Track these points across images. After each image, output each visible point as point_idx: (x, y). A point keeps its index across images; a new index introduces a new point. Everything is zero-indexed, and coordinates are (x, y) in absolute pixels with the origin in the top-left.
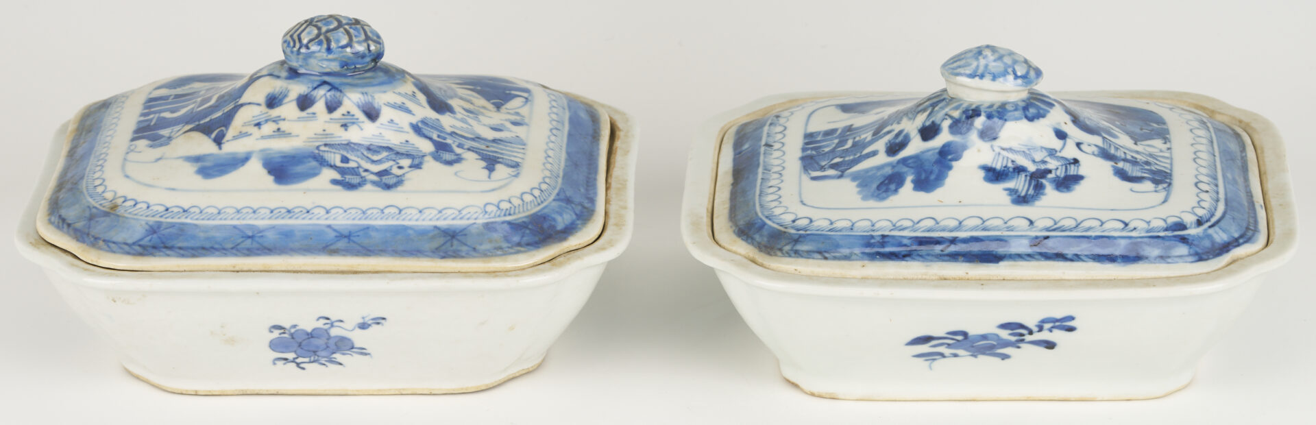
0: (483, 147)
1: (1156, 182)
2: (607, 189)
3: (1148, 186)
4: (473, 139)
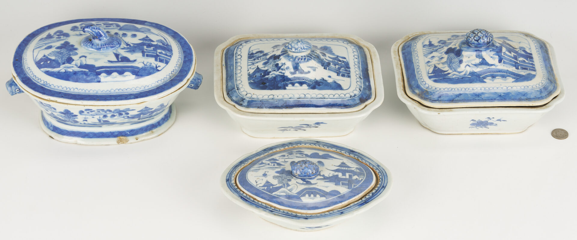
0: (434, 49)
1: (252, 54)
2: (401, 65)
3: (254, 52)
4: (437, 49)
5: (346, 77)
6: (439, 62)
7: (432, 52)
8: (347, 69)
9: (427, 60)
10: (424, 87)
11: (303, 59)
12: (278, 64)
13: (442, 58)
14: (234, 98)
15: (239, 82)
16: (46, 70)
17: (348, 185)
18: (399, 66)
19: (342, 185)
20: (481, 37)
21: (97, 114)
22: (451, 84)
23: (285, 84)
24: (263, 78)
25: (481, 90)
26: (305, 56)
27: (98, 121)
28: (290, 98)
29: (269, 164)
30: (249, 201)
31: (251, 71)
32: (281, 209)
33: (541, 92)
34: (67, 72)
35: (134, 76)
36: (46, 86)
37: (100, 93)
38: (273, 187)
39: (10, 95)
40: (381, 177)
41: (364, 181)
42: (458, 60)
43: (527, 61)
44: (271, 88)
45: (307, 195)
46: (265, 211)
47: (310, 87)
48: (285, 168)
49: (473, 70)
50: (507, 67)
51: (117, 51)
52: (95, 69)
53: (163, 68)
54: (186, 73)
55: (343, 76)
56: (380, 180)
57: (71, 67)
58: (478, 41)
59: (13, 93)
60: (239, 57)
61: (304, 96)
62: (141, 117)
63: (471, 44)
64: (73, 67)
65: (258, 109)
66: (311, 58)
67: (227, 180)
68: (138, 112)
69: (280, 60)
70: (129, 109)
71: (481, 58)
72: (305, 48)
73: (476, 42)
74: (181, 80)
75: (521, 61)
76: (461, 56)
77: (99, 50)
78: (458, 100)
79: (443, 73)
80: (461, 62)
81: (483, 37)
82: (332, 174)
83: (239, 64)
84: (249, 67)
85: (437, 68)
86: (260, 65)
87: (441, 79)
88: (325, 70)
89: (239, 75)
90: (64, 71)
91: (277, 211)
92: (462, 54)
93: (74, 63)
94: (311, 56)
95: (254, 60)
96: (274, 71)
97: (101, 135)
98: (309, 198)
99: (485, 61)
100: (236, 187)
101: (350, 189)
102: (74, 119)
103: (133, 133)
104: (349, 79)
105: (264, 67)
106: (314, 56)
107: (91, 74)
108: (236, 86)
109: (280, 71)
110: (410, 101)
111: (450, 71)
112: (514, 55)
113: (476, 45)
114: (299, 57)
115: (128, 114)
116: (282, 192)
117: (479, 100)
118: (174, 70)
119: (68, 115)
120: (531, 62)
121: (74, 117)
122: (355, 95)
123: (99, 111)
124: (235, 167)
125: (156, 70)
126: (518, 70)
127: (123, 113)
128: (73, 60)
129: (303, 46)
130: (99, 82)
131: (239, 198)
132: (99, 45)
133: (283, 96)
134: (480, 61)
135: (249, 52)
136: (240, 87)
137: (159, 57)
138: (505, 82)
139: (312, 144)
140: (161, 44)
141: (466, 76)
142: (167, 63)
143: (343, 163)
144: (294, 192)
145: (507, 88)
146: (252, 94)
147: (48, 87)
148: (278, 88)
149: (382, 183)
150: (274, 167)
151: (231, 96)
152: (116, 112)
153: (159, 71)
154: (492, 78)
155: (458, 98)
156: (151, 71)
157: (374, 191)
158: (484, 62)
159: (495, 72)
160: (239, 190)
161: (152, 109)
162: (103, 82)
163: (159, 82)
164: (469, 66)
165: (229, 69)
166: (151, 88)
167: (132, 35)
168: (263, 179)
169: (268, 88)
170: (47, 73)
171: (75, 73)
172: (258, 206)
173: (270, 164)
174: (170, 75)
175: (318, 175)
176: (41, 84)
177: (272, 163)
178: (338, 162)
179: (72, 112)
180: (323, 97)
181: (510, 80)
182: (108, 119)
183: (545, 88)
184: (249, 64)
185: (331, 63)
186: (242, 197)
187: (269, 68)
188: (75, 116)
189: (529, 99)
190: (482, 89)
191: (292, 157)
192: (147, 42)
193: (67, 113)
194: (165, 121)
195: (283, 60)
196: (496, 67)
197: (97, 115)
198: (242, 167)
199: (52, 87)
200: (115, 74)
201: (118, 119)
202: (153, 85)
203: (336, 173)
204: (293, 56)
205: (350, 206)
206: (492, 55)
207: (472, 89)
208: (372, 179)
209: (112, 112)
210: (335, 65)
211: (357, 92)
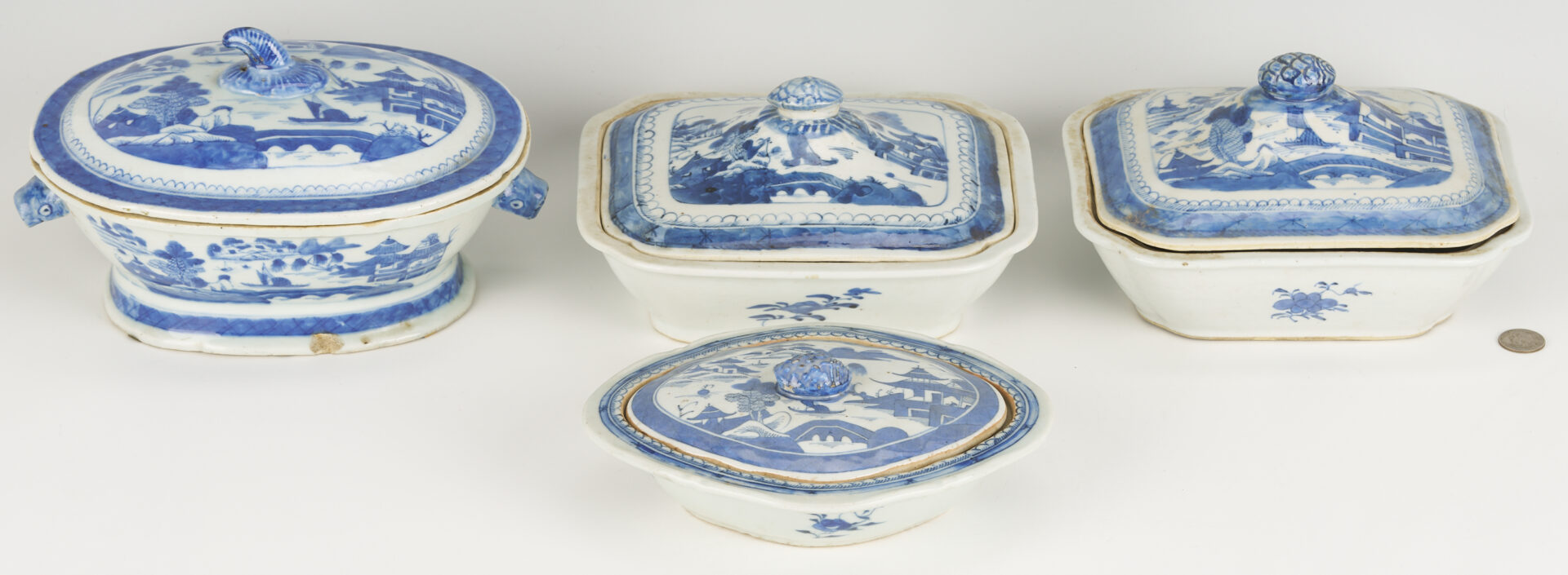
0: (1177, 115)
1: (684, 127)
2: (1087, 159)
3: (689, 123)
4: (1187, 115)
5: (936, 178)
6: (1188, 143)
7: (1171, 123)
8: (938, 162)
9: (1156, 139)
10: (1146, 200)
11: (819, 127)
12: (750, 142)
13: (1198, 132)
14: (630, 226)
15: (643, 189)
16: (121, 141)
17: (930, 418)
18: (1083, 161)
19: (913, 416)
20: (1302, 71)
21: (257, 255)
22: (1220, 190)
23: (768, 190)
24: (709, 178)
25: (1300, 205)
26: (823, 121)
27: (258, 281)
28: (781, 224)
29: (716, 370)
30: (658, 454)
31: (679, 165)
32: (745, 472)
33: (1464, 211)
34: (179, 144)
35: (359, 155)
36: (119, 181)
37: (264, 195)
38: (724, 420)
39: (23, 225)
40: (1020, 405)
41: (972, 411)
42: (1238, 134)
43: (1428, 143)
44: (731, 199)
45: (816, 438)
46: (702, 475)
47: (837, 197)
48: (760, 379)
49: (1279, 159)
50: (1372, 151)
51: (314, 96)
52: (253, 136)
53: (438, 140)
54: (499, 157)
55: (928, 175)
56: (1019, 411)
57: (189, 132)
58: (1291, 81)
59: (32, 218)
60: (649, 134)
61: (819, 218)
62: (377, 273)
63: (1275, 91)
64: (194, 131)
65: (695, 250)
66: (842, 127)
67: (602, 409)
68: (367, 252)
69: (757, 131)
70: (341, 243)
71: (1302, 128)
72: (825, 96)
73: (1288, 85)
74: (486, 172)
75: (1413, 141)
76: (1247, 124)
77: (267, 93)
78: (1236, 231)
79: (1198, 167)
80: (1248, 137)
81: (1306, 70)
82: (885, 391)
83: (647, 150)
84: (674, 155)
85: (1183, 156)
86: (704, 150)
87: (1192, 180)
88: (877, 158)
89: (645, 174)
90: (171, 141)
91: (733, 474)
92: (1249, 117)
93: (197, 122)
94: (840, 123)
95: (689, 139)
96: (741, 158)
97: (267, 327)
98: (820, 444)
99: (1314, 133)
100: (625, 423)
101: (935, 426)
102: (196, 272)
103: (356, 324)
104: (942, 184)
105: (714, 153)
106: (849, 123)
107: (242, 147)
108: (635, 197)
109: (756, 158)
110: (1107, 236)
111: (1217, 161)
112: (1392, 126)
113: (1287, 93)
114: (808, 123)
115: (339, 258)
116: (748, 431)
117: (1295, 233)
118: (467, 148)
119: (179, 259)
120: (1439, 146)
121: (195, 267)
122: (958, 220)
123: (262, 247)
124: (627, 380)
125: (419, 143)
126: (1404, 161)
127: (328, 255)
128: (196, 116)
129: (819, 91)
130: (264, 167)
131: (633, 448)
132: (265, 81)
133: (762, 219)
134: (1299, 135)
135: (676, 122)
136: (645, 200)
137: (426, 115)
138: (1366, 186)
139: (836, 334)
140: (435, 88)
141: (1262, 172)
142: (449, 129)
143: (918, 368)
144: (782, 430)
145: (1372, 202)
146: (679, 214)
147: (126, 182)
148: (749, 199)
149: (1023, 418)
150: (728, 375)
151: (621, 221)
152: (307, 250)
153: (426, 146)
154: (1331, 177)
155: (1236, 225)
156: (405, 145)
157: (999, 436)
158: (1309, 137)
159: (1339, 163)
160: (633, 429)
161: (406, 247)
162: (274, 168)
163: (427, 173)
164: (1270, 148)
165: (619, 163)
166: (404, 187)
167: (357, 65)
168: (697, 402)
169: (721, 200)
170: (125, 148)
171: (200, 145)
172: (683, 463)
173: (720, 369)
174: (457, 159)
175: (849, 392)
176: (107, 176)
177: (724, 367)
178: (907, 367)
179: (188, 249)
180: (870, 222)
181: (1381, 182)
182: (286, 273)
183: (1477, 205)
184: (673, 148)
185: (897, 147)
186: (639, 446)
187: (727, 153)
188: (196, 264)
189: (1430, 230)
190: (1303, 203)
191: (780, 356)
192: (396, 80)
193: (175, 252)
194: (442, 301)
195: (764, 131)
196: (1342, 150)
197: (256, 258)
198: (644, 380)
199: (137, 181)
200: (307, 149)
201: (313, 273)
202: (410, 180)
203: (899, 390)
204: (791, 120)
205: (933, 467)
206: (1331, 121)
207: (1275, 203)
208: (997, 408)
209: (297, 249)
210: (907, 151)
211: (964, 214)
